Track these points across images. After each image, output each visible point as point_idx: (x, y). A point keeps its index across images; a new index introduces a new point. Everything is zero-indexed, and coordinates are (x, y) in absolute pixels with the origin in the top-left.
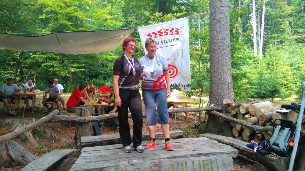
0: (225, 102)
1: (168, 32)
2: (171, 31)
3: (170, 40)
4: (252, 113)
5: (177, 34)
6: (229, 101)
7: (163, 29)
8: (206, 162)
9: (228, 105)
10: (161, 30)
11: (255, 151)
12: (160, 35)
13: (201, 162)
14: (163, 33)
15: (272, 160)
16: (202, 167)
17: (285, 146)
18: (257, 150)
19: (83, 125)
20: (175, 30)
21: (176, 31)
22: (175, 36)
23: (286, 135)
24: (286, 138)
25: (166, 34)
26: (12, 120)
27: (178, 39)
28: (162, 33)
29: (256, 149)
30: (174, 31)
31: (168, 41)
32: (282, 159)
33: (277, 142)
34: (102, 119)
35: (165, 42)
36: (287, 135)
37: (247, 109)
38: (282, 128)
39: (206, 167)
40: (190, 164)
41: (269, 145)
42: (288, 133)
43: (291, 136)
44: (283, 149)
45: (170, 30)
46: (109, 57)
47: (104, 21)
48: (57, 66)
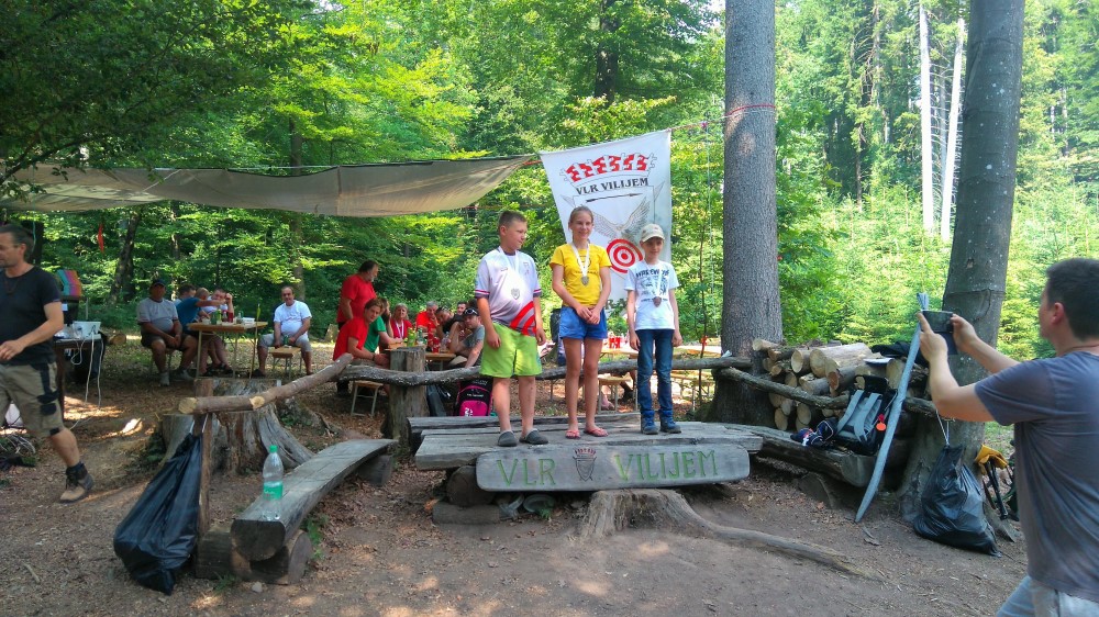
0: (756, 347)
1: (620, 163)
2: (626, 162)
3: (626, 183)
4: (818, 370)
5: (643, 168)
6: (767, 344)
7: (606, 158)
8: (689, 457)
9: (765, 353)
10: (602, 158)
11: (804, 444)
12: (600, 171)
13: (680, 455)
14: (608, 164)
15: (835, 460)
16: (681, 466)
17: (866, 432)
18: (807, 443)
19: (408, 392)
20: (636, 159)
21: (640, 162)
22: (635, 174)
23: (870, 408)
24: (870, 414)
25: (613, 167)
26: (227, 382)
27: (645, 181)
28: (604, 165)
29: (806, 440)
30: (634, 163)
31: (619, 184)
32: (860, 460)
33: (851, 424)
34: (452, 378)
35: (613, 186)
36: (873, 409)
37: (807, 361)
38: (866, 395)
39: (690, 465)
40: (655, 459)
41: (835, 431)
42: (875, 404)
43: (881, 411)
44: (862, 437)
45: (623, 158)
46: (428, 223)
47: (413, 105)
48: (260, 252)
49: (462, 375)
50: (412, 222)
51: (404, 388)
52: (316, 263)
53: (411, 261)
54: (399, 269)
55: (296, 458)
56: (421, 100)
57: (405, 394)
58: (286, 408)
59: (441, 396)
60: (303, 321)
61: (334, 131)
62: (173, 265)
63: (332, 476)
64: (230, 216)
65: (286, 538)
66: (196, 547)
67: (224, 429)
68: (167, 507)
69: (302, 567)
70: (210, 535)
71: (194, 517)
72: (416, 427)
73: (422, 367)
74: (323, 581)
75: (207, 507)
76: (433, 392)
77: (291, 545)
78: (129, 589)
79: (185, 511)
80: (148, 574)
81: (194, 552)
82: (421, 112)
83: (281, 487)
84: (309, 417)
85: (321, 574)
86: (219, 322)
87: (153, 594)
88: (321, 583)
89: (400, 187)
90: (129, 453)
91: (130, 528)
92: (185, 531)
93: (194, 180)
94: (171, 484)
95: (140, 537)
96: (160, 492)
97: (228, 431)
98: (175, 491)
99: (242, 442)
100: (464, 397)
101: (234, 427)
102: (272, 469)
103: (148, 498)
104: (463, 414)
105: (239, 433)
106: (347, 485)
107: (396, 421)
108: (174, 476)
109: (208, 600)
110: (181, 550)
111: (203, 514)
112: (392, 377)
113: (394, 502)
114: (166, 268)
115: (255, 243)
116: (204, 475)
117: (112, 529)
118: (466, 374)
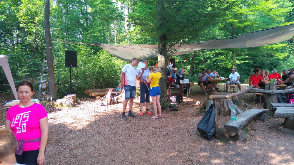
19: (271, 96)
34: (286, 92)
46: (275, 47)
47: (269, 11)
48: (224, 60)
49: (289, 91)
50: (270, 47)
51: (270, 95)
52: (240, 62)
53: (270, 59)
54: (266, 62)
55: (239, 113)
56: (271, 9)
57: (270, 96)
58: (235, 100)
59: (282, 98)
60: (237, 77)
61: (244, 24)
62: (203, 66)
63: (249, 117)
64: (216, 52)
65: (238, 131)
66: (215, 131)
67: (219, 104)
68: (208, 120)
69: (243, 139)
70: (219, 128)
71: (214, 124)
72: (274, 106)
73: (275, 89)
74: (249, 144)
75: (217, 121)
76: (279, 96)
77: (239, 133)
78: (201, 139)
79: (212, 122)
80: (205, 136)
81: (215, 132)
82: (271, 13)
83: (236, 118)
84: (242, 103)
85: (248, 142)
86: (215, 79)
87: (206, 140)
88: (248, 144)
89: (265, 37)
90: (198, 109)
91: (200, 125)
92: (213, 127)
93: (208, 43)
94: (209, 115)
95: (203, 127)
96: (206, 117)
97: (221, 105)
98: (210, 117)
99: (224, 107)
100: (290, 98)
101: (222, 104)
102: (233, 113)
103: (204, 118)
104: (290, 103)
105: (223, 105)
106: (254, 121)
107: (268, 104)
108: (209, 114)
109: (219, 144)
110: (212, 131)
111: (216, 123)
112: (266, 92)
113: (268, 126)
114: (201, 66)
115: (223, 58)
116: (216, 114)
117: (196, 125)
118: (291, 91)
